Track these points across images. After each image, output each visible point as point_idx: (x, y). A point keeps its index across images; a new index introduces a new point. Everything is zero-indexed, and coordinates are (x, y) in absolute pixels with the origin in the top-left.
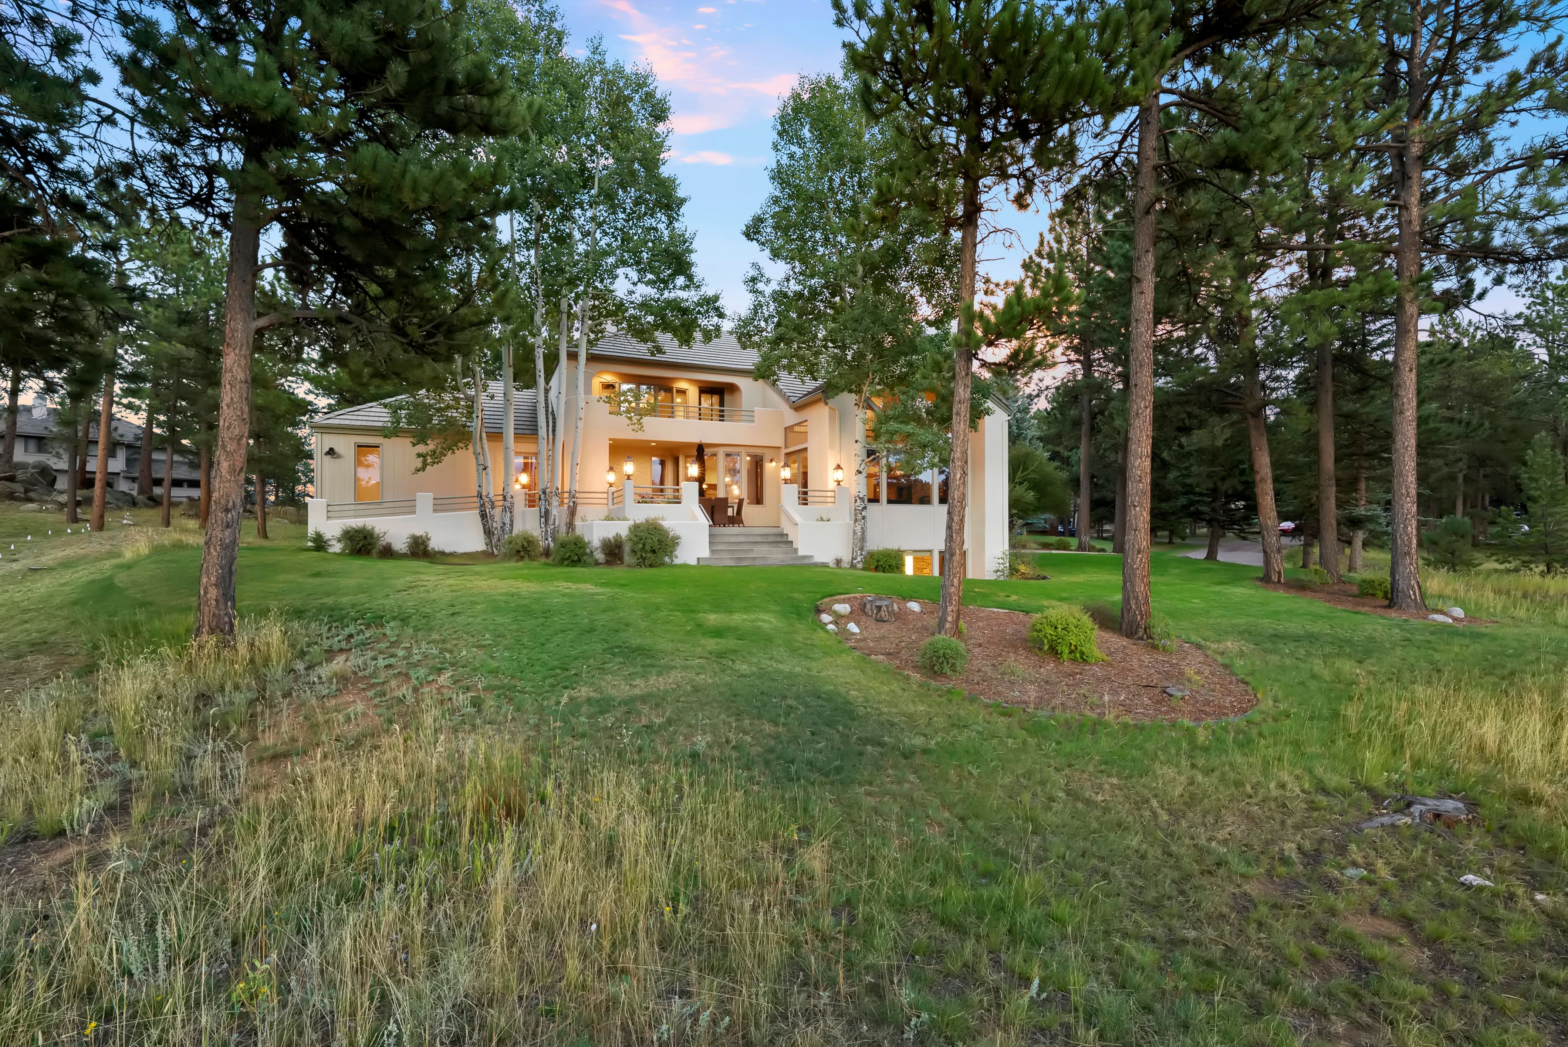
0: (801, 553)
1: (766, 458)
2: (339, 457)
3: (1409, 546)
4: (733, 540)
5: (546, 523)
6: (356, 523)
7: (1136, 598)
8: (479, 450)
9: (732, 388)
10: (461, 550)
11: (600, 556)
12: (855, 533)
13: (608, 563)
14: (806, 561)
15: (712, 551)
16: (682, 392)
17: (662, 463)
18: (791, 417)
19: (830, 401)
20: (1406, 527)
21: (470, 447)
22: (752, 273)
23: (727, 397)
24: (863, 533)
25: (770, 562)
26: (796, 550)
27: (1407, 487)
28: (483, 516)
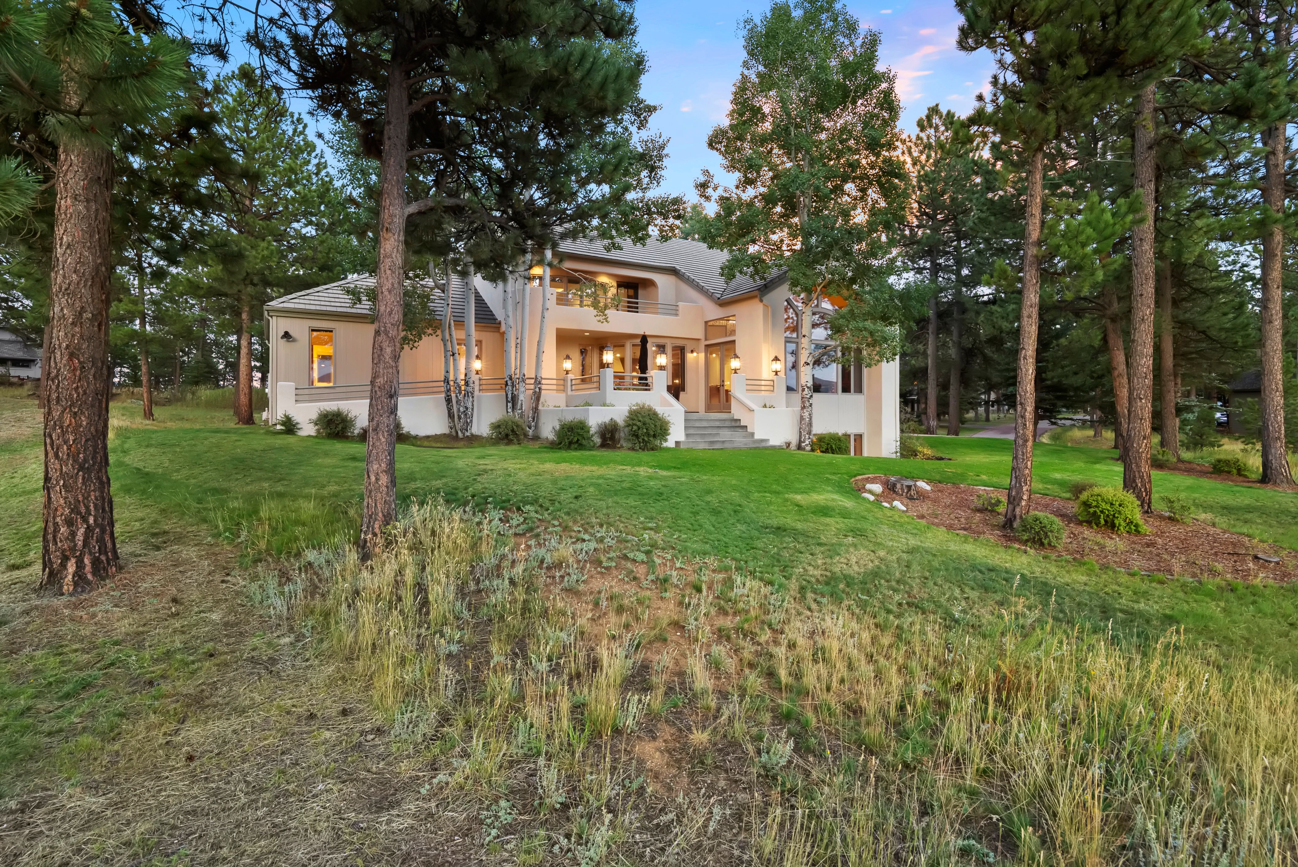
0: (757, 437)
1: (688, 349)
2: (294, 340)
3: (1280, 433)
4: (697, 424)
5: (514, 408)
6: (331, 406)
7: (1142, 477)
8: (447, 337)
9: (648, 284)
10: (422, 433)
11: (597, 440)
12: (802, 418)
13: (604, 445)
14: (764, 444)
15: (687, 435)
16: (603, 286)
17: (583, 352)
18: (713, 312)
19: (765, 299)
20: (1276, 416)
21: (439, 332)
22: (702, 179)
23: (640, 292)
24: (811, 419)
25: (736, 445)
26: (752, 434)
27: (1277, 384)
28: (449, 400)
